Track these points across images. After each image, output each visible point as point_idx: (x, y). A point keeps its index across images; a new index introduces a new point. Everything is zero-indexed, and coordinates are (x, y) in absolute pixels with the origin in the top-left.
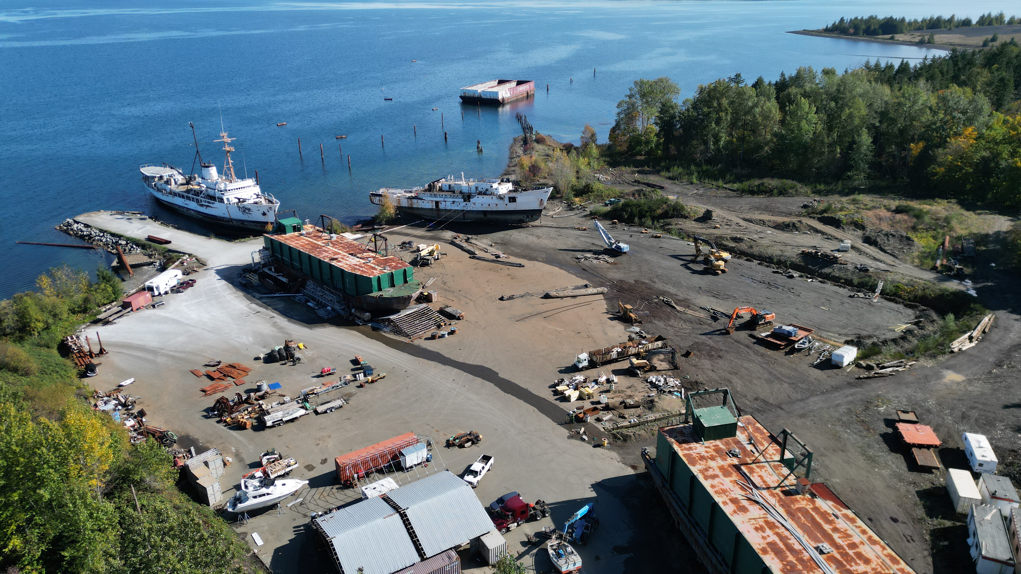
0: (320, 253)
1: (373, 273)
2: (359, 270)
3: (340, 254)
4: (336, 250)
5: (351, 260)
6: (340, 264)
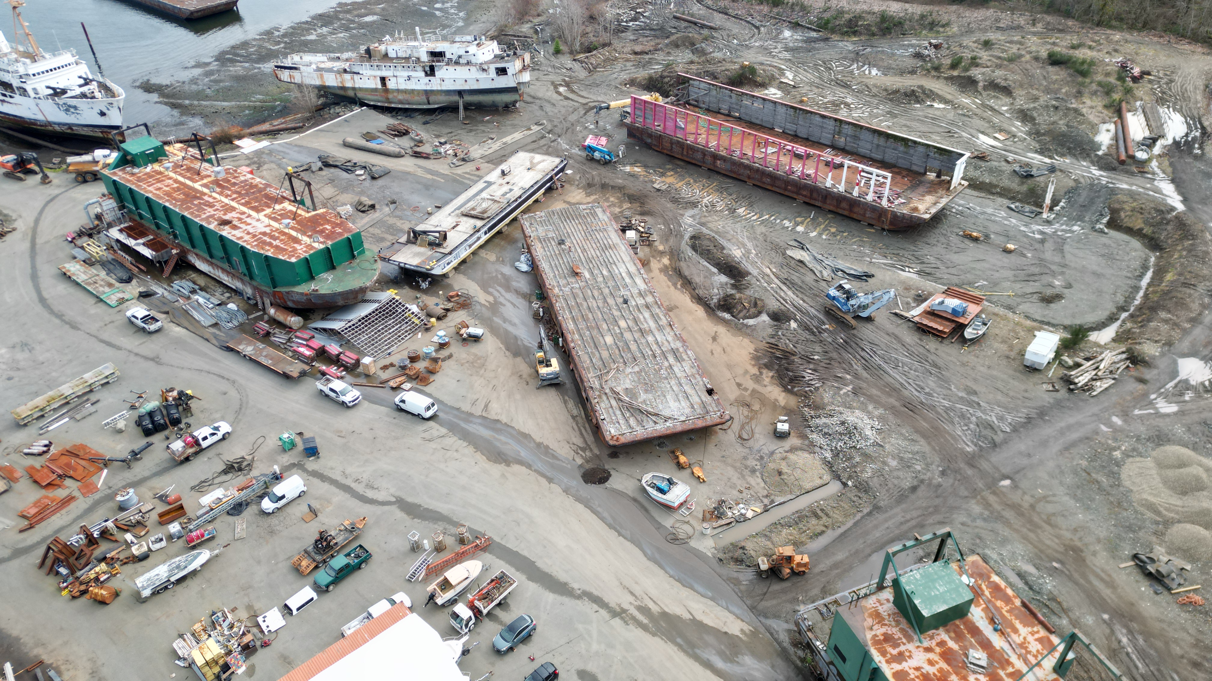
0: (200, 209)
1: (295, 250)
2: (270, 244)
3: (233, 209)
4: (226, 201)
5: (254, 223)
6: (238, 233)
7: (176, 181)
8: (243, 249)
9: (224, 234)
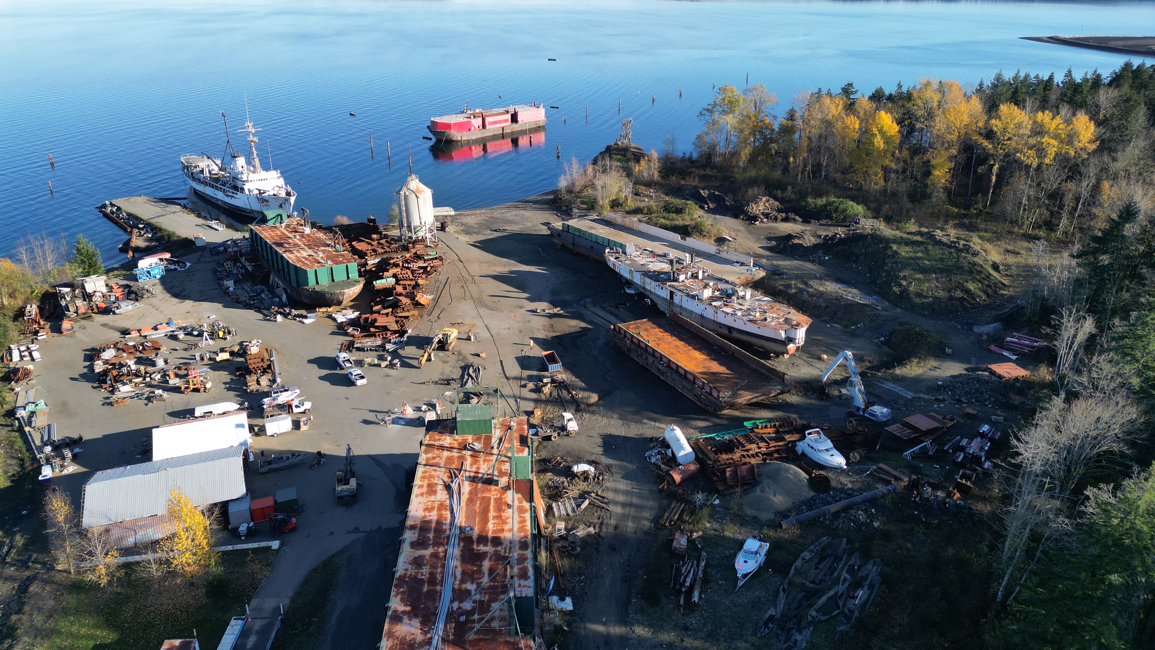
0: (282, 244)
3: (299, 246)
5: (303, 253)
6: (290, 256)
7: (281, 232)
8: (288, 262)
9: (284, 255)
